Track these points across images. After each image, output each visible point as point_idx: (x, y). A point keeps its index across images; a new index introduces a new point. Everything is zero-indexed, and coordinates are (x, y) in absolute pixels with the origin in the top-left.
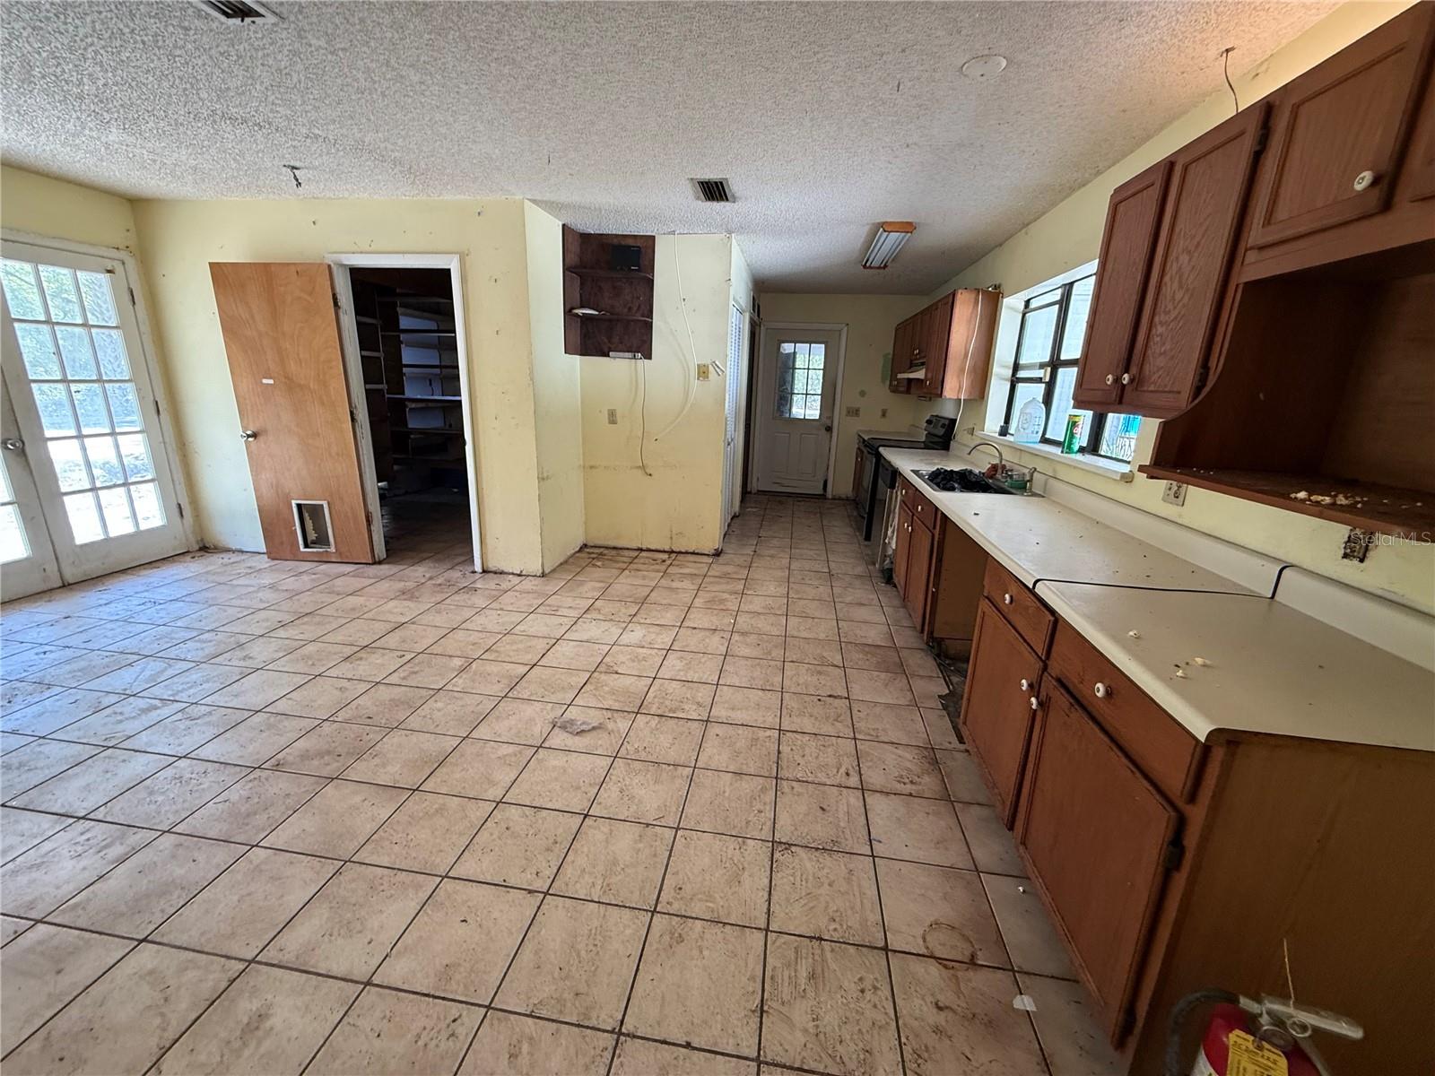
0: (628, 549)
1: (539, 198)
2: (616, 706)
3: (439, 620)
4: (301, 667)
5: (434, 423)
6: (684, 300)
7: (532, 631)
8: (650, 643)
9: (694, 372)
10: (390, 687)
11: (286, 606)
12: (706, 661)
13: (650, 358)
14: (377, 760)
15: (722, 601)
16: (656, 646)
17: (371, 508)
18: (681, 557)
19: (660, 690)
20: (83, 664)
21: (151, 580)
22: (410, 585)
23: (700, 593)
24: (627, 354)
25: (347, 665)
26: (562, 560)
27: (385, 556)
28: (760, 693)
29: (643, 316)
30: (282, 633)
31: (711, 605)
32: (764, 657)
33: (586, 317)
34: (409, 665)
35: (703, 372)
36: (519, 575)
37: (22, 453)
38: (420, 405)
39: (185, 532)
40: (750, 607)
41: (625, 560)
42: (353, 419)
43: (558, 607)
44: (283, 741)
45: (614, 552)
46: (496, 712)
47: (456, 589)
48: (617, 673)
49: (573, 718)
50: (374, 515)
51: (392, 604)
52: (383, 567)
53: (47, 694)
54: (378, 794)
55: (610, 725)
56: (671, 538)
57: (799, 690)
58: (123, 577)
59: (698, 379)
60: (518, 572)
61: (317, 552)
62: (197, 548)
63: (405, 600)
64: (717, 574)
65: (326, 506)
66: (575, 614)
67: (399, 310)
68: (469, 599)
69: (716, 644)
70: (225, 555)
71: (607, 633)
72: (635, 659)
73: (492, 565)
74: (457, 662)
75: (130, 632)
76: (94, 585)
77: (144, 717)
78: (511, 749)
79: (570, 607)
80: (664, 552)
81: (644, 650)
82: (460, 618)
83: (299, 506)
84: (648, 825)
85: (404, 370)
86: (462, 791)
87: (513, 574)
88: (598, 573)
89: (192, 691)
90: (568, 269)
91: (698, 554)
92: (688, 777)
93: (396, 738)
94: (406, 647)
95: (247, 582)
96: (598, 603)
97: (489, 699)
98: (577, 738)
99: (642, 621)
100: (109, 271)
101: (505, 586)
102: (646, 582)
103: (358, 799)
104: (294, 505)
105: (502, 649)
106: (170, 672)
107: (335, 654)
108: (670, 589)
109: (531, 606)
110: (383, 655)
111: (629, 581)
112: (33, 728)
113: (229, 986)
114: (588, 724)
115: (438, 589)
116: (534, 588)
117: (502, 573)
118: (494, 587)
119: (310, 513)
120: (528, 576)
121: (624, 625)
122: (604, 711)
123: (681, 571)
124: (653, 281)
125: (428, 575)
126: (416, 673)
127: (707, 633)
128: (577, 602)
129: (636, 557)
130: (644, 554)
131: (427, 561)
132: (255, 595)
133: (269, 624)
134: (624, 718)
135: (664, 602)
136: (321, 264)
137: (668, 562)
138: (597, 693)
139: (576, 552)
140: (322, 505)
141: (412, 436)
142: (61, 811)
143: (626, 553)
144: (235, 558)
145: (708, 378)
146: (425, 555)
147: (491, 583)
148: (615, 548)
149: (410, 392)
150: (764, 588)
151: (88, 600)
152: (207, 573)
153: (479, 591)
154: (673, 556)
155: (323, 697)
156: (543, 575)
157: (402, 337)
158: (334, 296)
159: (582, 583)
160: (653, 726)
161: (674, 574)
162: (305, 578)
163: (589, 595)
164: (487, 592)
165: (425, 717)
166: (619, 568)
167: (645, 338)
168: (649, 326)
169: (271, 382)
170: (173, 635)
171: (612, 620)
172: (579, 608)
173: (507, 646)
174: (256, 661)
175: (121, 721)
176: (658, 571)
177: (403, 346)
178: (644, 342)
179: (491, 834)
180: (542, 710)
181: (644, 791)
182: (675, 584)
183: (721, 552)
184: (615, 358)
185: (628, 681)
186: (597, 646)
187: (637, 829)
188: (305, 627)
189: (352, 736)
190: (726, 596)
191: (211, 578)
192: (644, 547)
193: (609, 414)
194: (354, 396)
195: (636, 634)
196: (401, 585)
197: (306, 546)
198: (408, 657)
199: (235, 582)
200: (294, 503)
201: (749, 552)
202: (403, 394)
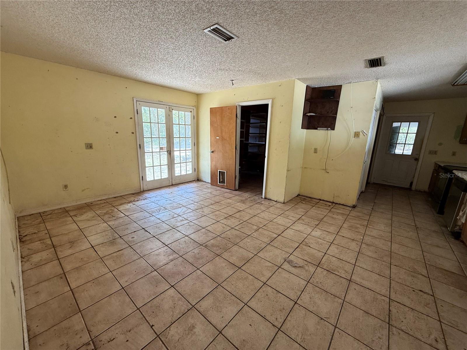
0: (315, 199)
1: (300, 78)
2: (309, 260)
3: (251, 211)
4: (214, 217)
5: (255, 150)
6: (352, 107)
7: (279, 222)
8: (324, 238)
9: (353, 134)
10: (236, 230)
11: (213, 199)
12: (349, 253)
13: (334, 130)
14: (230, 254)
15: (357, 228)
16: (326, 240)
17: (236, 175)
18: (337, 205)
19: (328, 259)
20: (172, 205)
21: (187, 186)
22: (244, 198)
23: (346, 222)
24: (324, 129)
25: (225, 220)
26: (290, 199)
27: (238, 189)
28: (378, 276)
29: (333, 115)
30: (211, 206)
31: (351, 228)
32: (379, 259)
33: (311, 116)
34: (241, 225)
35: (357, 135)
36: (276, 202)
37: (170, 154)
38: (253, 145)
39: (195, 175)
40: (371, 233)
41: (314, 203)
42: (236, 149)
43: (289, 215)
44: (208, 239)
45: (310, 199)
46: (265, 249)
47: (256, 202)
48: (310, 247)
49: (292, 260)
50: (237, 176)
51: (238, 204)
52: (237, 192)
53: (165, 211)
54: (229, 265)
55: (307, 268)
56: (334, 197)
57: (400, 281)
58: (182, 185)
59: (354, 137)
60: (276, 201)
61: (222, 185)
62: (197, 180)
63: (242, 203)
64: (354, 215)
65: (226, 172)
66: (294, 219)
67: (251, 117)
68: (260, 207)
69: (354, 246)
70: (202, 182)
71: (306, 229)
72: (317, 243)
73: (268, 197)
74: (255, 227)
75: (181, 199)
76: (177, 186)
77: (181, 222)
78: (270, 264)
79: (293, 217)
80: (330, 202)
81: (321, 241)
82: (257, 213)
83: (219, 171)
84: (322, 319)
85: (250, 134)
86: (253, 274)
87: (274, 201)
88: (303, 206)
89: (191, 218)
90: (306, 100)
91: (345, 205)
92: (341, 304)
93: (235, 248)
94: (241, 218)
95: (205, 190)
96: (303, 217)
97: (264, 243)
98: (293, 268)
99: (321, 228)
100: (191, 112)
101: (271, 204)
102: (322, 213)
103: (224, 265)
104: (218, 171)
105: (269, 226)
106: (187, 212)
107: (223, 216)
108: (333, 218)
109: (279, 213)
110: (235, 219)
111: (315, 211)
112: (162, 219)
113: (188, 311)
114: (298, 264)
115: (251, 201)
116: (281, 207)
117: (270, 200)
118: (267, 204)
119: (222, 174)
120: (279, 202)
121: (313, 228)
122: (304, 261)
123: (338, 211)
124: (339, 101)
125: (249, 197)
126: (243, 227)
127: (350, 240)
128: (295, 215)
129: (318, 202)
130: (321, 202)
131: (248, 192)
132: (207, 194)
133: (209, 203)
134: (312, 266)
135: (330, 222)
136: (235, 106)
137: (332, 207)
138: (302, 253)
139: (295, 197)
140: (225, 172)
141: (249, 154)
142: (163, 242)
143: (314, 200)
144: (204, 183)
145: (359, 137)
146: (249, 190)
147: (266, 203)
148: (310, 198)
149: (251, 141)
150: (378, 226)
151: (175, 189)
152: (198, 186)
153: (263, 204)
154: (334, 204)
155: (218, 228)
156: (284, 203)
157: (251, 125)
158: (236, 115)
159: (297, 209)
160: (325, 274)
161: (335, 212)
162: (218, 191)
163: (300, 213)
164: (266, 205)
165: (244, 243)
166: (311, 205)
167: (333, 122)
168: (335, 118)
169: (218, 138)
170: (189, 202)
171: (308, 225)
172: (296, 218)
173: (271, 226)
174: (205, 213)
175: (177, 222)
176: (327, 209)
177: (250, 128)
178: (332, 124)
179: (262, 295)
180: (281, 253)
181: (320, 302)
182: (335, 216)
183: (356, 206)
184: (319, 130)
185: (315, 251)
186: (302, 234)
187: (318, 319)
188: (216, 206)
189: (225, 243)
190: (358, 226)
191: (199, 188)
192: (322, 199)
193: (314, 150)
194: (237, 143)
195: (317, 233)
196: (241, 198)
197: (219, 183)
198: (242, 222)
199: (203, 190)
200: (219, 170)
201: (370, 209)
202: (248, 141)
